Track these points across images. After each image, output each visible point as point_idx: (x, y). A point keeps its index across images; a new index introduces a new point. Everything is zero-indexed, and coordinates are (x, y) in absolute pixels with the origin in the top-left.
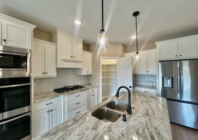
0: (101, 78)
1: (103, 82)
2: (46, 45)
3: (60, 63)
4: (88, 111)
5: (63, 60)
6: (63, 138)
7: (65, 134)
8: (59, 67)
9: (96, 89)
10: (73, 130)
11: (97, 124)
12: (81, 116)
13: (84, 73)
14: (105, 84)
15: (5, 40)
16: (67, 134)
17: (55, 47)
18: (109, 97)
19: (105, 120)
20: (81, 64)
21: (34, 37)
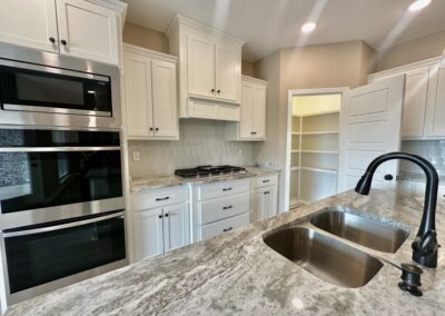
0: (289, 151)
1: (294, 163)
2: (154, 61)
3: (187, 107)
4: (251, 227)
5: (192, 99)
6: (164, 303)
7: (174, 287)
8: (184, 115)
9: (273, 179)
10: (200, 280)
11: (286, 277)
12: (229, 239)
13: (245, 134)
14: (299, 168)
15: (64, 43)
16: (178, 291)
17: (173, 66)
18: (308, 203)
19: (305, 265)
20: (238, 110)
21: (124, 41)
